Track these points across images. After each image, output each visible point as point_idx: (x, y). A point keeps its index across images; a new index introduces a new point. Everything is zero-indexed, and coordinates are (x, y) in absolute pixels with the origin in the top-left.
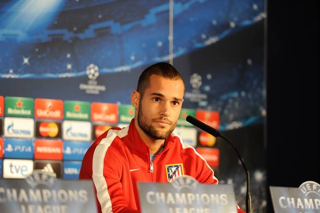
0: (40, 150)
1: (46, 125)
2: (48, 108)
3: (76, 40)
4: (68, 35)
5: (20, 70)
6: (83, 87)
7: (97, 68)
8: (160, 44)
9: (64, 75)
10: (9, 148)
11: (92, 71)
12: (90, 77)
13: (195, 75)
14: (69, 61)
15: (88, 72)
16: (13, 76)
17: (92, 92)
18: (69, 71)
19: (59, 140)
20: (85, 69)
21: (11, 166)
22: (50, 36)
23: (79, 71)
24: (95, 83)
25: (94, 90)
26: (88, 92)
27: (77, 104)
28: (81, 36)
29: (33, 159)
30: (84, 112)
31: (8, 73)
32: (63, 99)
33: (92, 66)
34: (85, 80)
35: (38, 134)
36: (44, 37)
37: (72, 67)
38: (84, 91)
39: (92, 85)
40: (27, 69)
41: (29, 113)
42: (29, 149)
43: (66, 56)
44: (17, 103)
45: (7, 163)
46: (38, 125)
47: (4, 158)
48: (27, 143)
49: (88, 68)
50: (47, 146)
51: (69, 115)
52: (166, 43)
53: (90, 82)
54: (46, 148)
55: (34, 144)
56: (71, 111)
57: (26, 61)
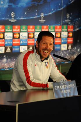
0: (29, 42)
2: (31, 28)
3: (38, 5)
4: (36, 4)
5: (24, 16)
6: (40, 21)
7: (43, 14)
8: (59, 4)
9: (35, 17)
10: (21, 42)
11: (42, 15)
12: (42, 17)
13: (68, 14)
14: (36, 12)
15: (41, 16)
16: (23, 19)
17: (42, 22)
18: (36, 16)
19: (34, 39)
20: (40, 15)
21: (22, 48)
22: (32, 4)
24: (43, 19)
28: (40, 4)
29: (27, 45)
31: (21, 18)
32: (35, 25)
33: (42, 13)
34: (40, 18)
36: (30, 5)
37: (37, 14)
40: (26, 16)
41: (26, 30)
42: (26, 42)
43: (35, 10)
44: (23, 27)
45: (21, 47)
46: (28, 34)
47: (20, 46)
48: (26, 40)
52: (61, 4)
53: (42, 19)
55: (27, 41)
56: (37, 29)
57: (26, 13)
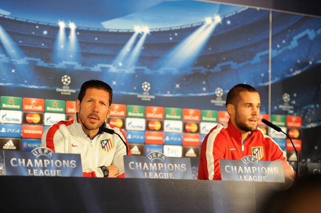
0: (186, 140)
1: (190, 125)
2: (191, 114)
3: (209, 73)
4: (203, 70)
5: (174, 91)
6: (213, 101)
7: (222, 90)
8: (263, 75)
9: (201, 95)
10: (167, 139)
11: (219, 92)
12: (218, 95)
13: (286, 94)
14: (204, 86)
15: (216, 93)
16: (170, 95)
17: (219, 105)
18: (204, 92)
19: (198, 134)
21: (169, 149)
22: (192, 71)
23: (211, 92)
24: (221, 99)
25: (220, 103)
26: (216, 105)
27: (210, 112)
28: (212, 70)
29: (182, 145)
30: (213, 117)
31: (167, 93)
32: (201, 109)
33: (219, 89)
34: (215, 97)
35: (185, 130)
36: (189, 72)
37: (206, 89)
38: (214, 104)
39: (219, 100)
40: (178, 91)
41: (179, 117)
42: (179, 139)
43: (202, 82)
44: (172, 112)
45: (166, 147)
46: (184, 125)
47: (164, 145)
49: (216, 90)
50: (190, 137)
51: (204, 118)
52: (267, 74)
53: (218, 99)
54: (190, 139)
55: (182, 136)
56: (205, 116)
57: (178, 86)
